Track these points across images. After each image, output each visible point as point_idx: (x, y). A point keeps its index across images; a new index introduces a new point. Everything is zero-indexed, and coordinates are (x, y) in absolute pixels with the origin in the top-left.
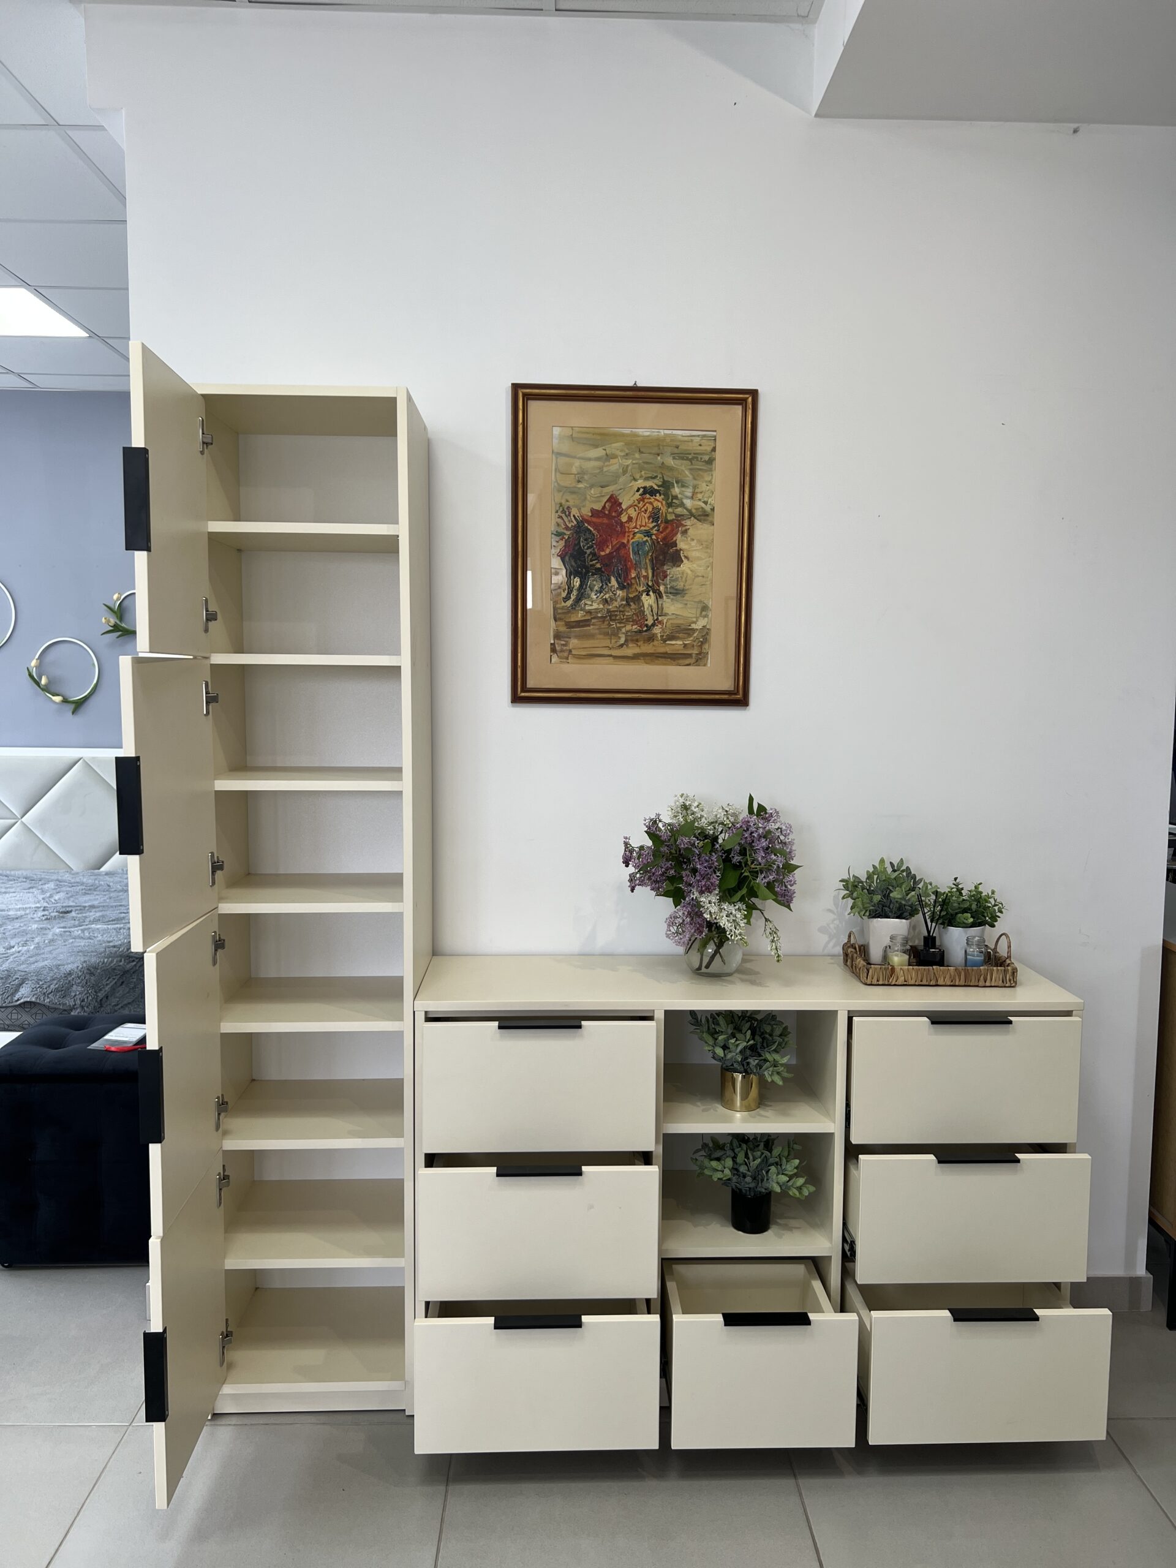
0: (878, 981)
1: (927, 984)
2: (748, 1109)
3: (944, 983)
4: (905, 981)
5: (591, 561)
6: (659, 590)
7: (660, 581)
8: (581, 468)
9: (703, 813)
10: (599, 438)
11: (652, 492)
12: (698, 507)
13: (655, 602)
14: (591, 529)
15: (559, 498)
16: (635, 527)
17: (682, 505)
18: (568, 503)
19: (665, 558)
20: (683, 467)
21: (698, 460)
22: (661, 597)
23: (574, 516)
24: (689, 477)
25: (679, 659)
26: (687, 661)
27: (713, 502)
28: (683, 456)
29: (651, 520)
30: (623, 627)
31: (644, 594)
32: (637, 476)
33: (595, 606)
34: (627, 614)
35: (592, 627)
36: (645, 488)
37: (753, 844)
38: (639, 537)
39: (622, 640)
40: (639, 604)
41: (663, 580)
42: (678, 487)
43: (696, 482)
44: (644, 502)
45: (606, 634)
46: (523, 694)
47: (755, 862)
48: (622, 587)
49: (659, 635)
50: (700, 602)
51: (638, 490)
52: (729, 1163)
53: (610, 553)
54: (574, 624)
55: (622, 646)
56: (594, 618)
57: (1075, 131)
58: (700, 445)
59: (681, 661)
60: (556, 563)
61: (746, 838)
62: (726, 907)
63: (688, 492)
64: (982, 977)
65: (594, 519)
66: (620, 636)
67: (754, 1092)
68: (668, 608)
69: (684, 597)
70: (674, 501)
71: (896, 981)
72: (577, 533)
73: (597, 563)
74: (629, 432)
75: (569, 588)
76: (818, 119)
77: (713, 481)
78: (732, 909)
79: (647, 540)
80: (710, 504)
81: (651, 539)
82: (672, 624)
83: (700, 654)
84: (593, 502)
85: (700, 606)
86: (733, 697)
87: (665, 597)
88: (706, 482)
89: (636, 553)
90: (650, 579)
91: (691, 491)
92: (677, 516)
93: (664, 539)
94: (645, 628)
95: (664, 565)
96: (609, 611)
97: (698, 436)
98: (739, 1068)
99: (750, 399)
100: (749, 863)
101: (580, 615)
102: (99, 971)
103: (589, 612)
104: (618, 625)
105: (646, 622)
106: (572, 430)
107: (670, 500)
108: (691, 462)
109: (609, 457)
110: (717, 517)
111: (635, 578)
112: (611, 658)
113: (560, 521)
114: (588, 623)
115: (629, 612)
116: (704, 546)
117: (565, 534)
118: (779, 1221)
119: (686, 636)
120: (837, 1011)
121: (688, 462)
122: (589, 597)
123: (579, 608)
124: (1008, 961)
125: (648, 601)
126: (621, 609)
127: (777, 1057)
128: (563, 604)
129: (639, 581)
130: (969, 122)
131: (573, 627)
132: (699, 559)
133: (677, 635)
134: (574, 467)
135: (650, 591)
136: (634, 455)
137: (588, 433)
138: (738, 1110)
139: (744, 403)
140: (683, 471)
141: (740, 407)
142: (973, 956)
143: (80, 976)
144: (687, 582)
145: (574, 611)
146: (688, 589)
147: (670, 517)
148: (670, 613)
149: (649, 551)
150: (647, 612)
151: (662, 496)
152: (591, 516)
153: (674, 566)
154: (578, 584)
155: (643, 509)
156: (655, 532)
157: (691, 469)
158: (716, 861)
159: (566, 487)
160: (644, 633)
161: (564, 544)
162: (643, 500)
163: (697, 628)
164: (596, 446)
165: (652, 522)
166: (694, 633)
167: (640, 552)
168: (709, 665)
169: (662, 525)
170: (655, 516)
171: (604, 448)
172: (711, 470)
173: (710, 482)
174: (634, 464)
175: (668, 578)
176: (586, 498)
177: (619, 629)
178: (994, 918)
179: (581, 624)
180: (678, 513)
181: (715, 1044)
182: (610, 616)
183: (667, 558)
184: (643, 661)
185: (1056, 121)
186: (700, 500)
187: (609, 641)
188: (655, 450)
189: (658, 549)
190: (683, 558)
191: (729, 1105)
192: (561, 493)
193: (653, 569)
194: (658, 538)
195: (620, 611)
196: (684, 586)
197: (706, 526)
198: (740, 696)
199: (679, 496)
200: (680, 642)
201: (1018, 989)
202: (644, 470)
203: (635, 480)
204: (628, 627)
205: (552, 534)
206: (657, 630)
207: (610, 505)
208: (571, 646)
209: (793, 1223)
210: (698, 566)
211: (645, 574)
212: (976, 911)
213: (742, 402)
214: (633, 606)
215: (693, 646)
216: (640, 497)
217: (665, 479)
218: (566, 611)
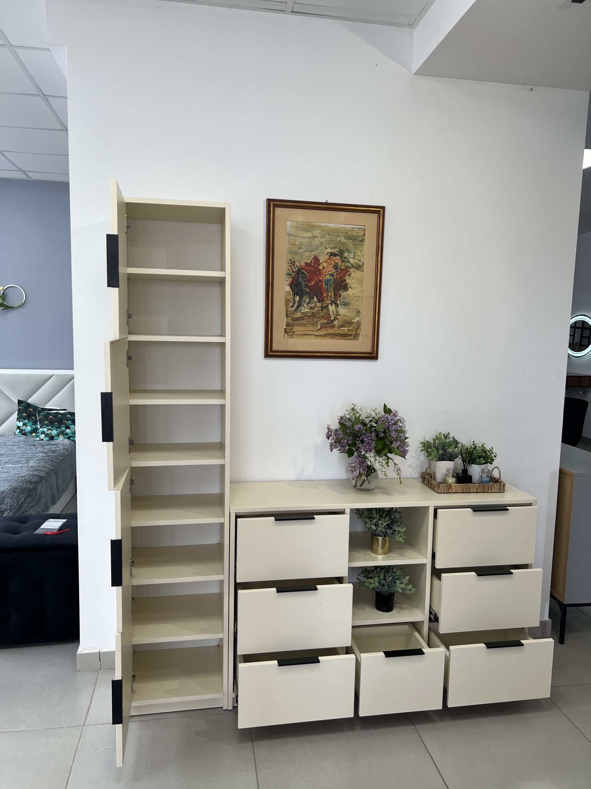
0: (444, 491)
1: (466, 492)
2: (384, 553)
3: (473, 491)
4: (456, 491)
5: (305, 288)
6: (337, 303)
7: (337, 298)
8: (300, 242)
9: (362, 413)
10: (308, 227)
11: (334, 255)
12: (356, 263)
13: (335, 309)
14: (305, 272)
15: (289, 257)
16: (326, 272)
17: (349, 261)
18: (293, 259)
19: (340, 287)
20: (350, 243)
21: (356, 240)
22: (338, 306)
23: (297, 266)
24: (352, 248)
25: (345, 336)
26: (350, 338)
27: (363, 261)
28: (348, 237)
29: (334, 268)
30: (319, 321)
31: (330, 305)
32: (328, 247)
33: (306, 310)
34: (321, 314)
35: (304, 320)
36: (331, 253)
37: (389, 428)
38: (328, 277)
39: (319, 327)
40: (327, 310)
41: (339, 298)
42: (347, 253)
43: (355, 251)
44: (330, 259)
45: (311, 324)
46: (271, 354)
47: (391, 437)
48: (319, 301)
49: (337, 325)
50: (356, 309)
51: (328, 254)
52: (377, 579)
53: (314, 284)
54: (296, 319)
55: (319, 330)
56: (306, 316)
57: (531, 90)
58: (358, 233)
59: (347, 338)
60: (288, 289)
61: (387, 425)
62: (377, 459)
63: (352, 255)
64: (490, 488)
65: (307, 268)
66: (318, 325)
67: (387, 545)
68: (341, 312)
69: (348, 306)
70: (345, 260)
71: (452, 491)
72: (298, 274)
73: (307, 289)
74: (324, 225)
75: (293, 301)
76: (415, 75)
77: (364, 250)
78: (381, 459)
79: (332, 279)
80: (362, 262)
81: (334, 278)
82: (343, 319)
83: (356, 334)
84: (306, 259)
85: (356, 311)
86: (371, 355)
87: (340, 306)
88: (360, 250)
89: (327, 285)
90: (333, 297)
91: (353, 255)
92: (346, 267)
93: (340, 278)
94: (330, 322)
95: (340, 291)
96: (313, 313)
97: (357, 228)
98: (381, 534)
99: (382, 211)
100: (388, 437)
101: (299, 315)
102: (18, 490)
103: (303, 313)
104: (317, 320)
105: (330, 319)
106: (297, 223)
107: (343, 259)
108: (353, 241)
109: (314, 237)
110: (365, 267)
111: (325, 297)
112: (313, 336)
113: (290, 268)
114: (303, 319)
115: (322, 313)
116: (359, 282)
117: (292, 275)
118: (396, 605)
119: (349, 325)
120: (429, 506)
121: (352, 241)
122: (303, 306)
123: (299, 311)
124: (500, 480)
125: (332, 308)
126: (319, 312)
127: (399, 529)
128: (291, 309)
129: (328, 298)
130: (484, 82)
131: (295, 320)
132: (356, 288)
133: (345, 325)
134: (297, 241)
135: (332, 303)
136: (326, 236)
137: (304, 225)
138: (381, 554)
139: (379, 213)
140: (349, 245)
141: (376, 215)
142: (485, 478)
143: (9, 493)
144: (351, 299)
145: (296, 313)
146: (351, 303)
147: (343, 267)
148: (342, 314)
149: (332, 284)
150: (331, 313)
151: (339, 257)
152: (305, 266)
153: (344, 291)
154: (298, 299)
155: (330, 263)
156: (336, 275)
157: (353, 244)
158: (374, 437)
159: (293, 251)
160: (330, 323)
161: (291, 279)
162: (330, 258)
163: (355, 321)
164: (308, 231)
165: (334, 269)
166: (353, 324)
167: (328, 284)
168: (360, 340)
169: (339, 271)
170: (336, 267)
171: (312, 232)
172: (362, 245)
173: (362, 251)
174: (326, 241)
175: (341, 297)
176: (302, 257)
177: (318, 321)
178: (493, 460)
179: (299, 319)
180: (347, 265)
181: (371, 523)
182: (313, 315)
183: (341, 287)
184: (329, 337)
185: (523, 84)
186: (357, 259)
187: (312, 327)
188: (336, 234)
189: (337, 282)
190: (349, 287)
191: (375, 552)
192: (290, 255)
193: (334, 293)
194: (337, 278)
195: (318, 313)
196: (349, 301)
197: (359, 272)
198: (375, 355)
199: (348, 257)
200: (347, 329)
201: (506, 493)
202: (330, 244)
203: (326, 249)
204: (322, 321)
205: (286, 274)
206: (336, 323)
207: (314, 261)
208: (294, 330)
209: (404, 606)
210: (356, 291)
211: (331, 295)
212: (484, 457)
213: (377, 212)
214: (324, 311)
215: (353, 330)
216: (329, 257)
217: (341, 249)
218: (292, 312)
